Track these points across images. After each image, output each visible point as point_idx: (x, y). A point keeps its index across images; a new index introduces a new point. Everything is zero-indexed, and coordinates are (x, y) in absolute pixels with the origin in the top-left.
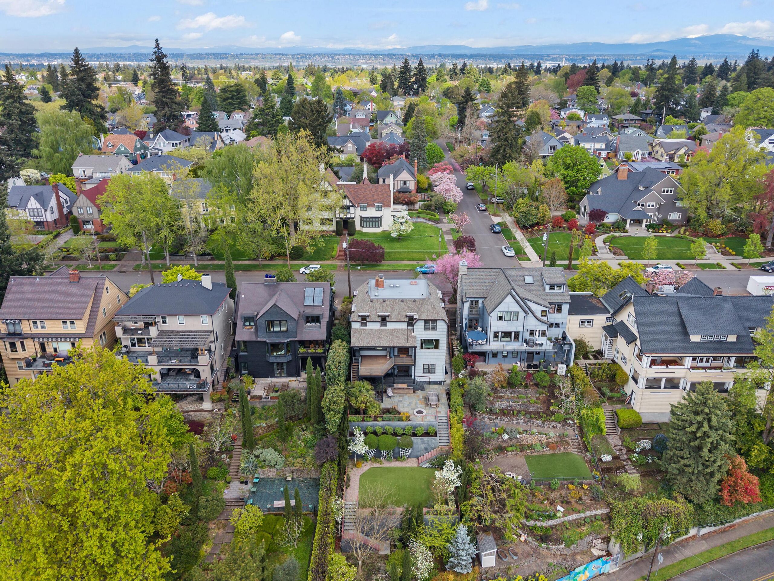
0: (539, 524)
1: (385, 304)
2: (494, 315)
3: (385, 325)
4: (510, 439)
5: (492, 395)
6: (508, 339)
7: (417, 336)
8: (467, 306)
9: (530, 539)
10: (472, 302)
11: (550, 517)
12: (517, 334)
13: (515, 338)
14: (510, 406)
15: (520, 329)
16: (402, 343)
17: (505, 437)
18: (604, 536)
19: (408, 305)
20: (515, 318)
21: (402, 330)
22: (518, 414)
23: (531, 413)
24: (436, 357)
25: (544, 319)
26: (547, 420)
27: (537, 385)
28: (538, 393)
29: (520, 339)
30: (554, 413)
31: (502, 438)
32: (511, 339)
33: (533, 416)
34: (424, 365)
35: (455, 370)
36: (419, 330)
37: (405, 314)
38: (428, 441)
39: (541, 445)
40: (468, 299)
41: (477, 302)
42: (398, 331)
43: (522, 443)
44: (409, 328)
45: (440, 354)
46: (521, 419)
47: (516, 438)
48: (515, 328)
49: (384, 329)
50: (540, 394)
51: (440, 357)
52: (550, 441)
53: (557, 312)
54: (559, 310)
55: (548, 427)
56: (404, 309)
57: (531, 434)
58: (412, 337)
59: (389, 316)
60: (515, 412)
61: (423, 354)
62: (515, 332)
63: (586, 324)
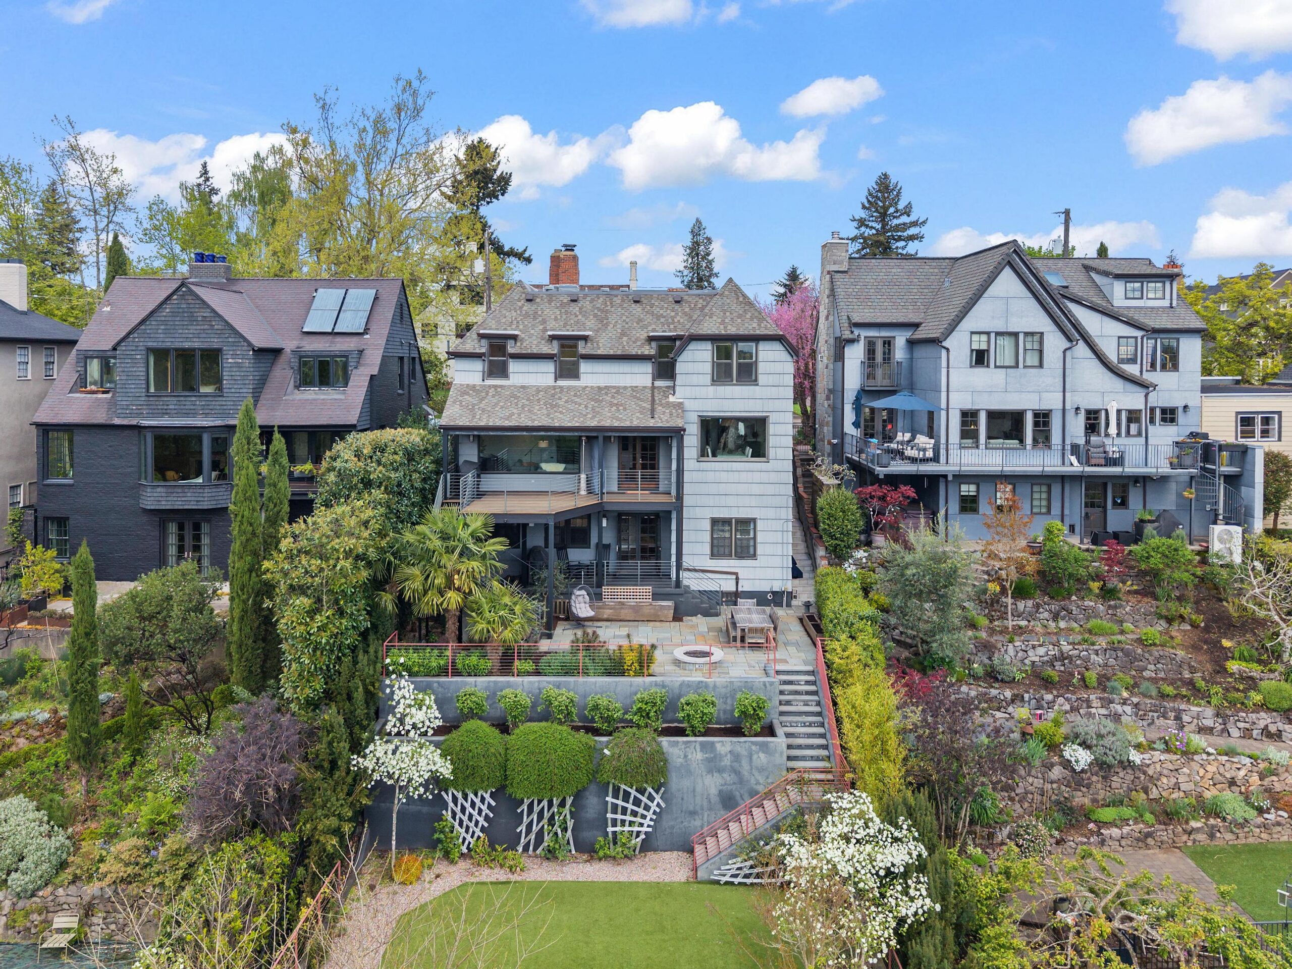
1: (574, 308)
2: (959, 345)
3: (575, 375)
4: (1102, 767)
5: (983, 621)
6: (1012, 442)
7: (688, 405)
8: (855, 355)
10: (871, 343)
12: (1042, 419)
13: (1035, 441)
14: (1062, 657)
15: (1052, 402)
16: (631, 418)
17: (1082, 757)
19: (656, 310)
20: (1032, 359)
21: (634, 388)
22: (1103, 682)
23: (1154, 681)
24: (756, 489)
25: (1133, 370)
26: (1232, 704)
27: (1147, 592)
28: (1161, 617)
29: (1056, 438)
30: (1252, 683)
31: (1067, 764)
32: (1022, 441)
33: (1169, 690)
34: (715, 522)
35: (832, 536)
36: (695, 379)
37: (644, 335)
38: (736, 757)
39: (1247, 798)
40: (856, 332)
41: (888, 343)
42: (618, 390)
43: (1154, 793)
44: (658, 383)
45: (773, 477)
46: (1124, 702)
47: (1127, 765)
48: (1036, 397)
49: (569, 388)
50: (1170, 621)
51: (771, 489)
52: (1278, 787)
53: (1164, 367)
54: (1171, 360)
55: (1247, 734)
56: (640, 320)
57: (1188, 753)
58: (669, 404)
59: (585, 338)
60: (1092, 677)
61: (710, 476)
62: (1036, 415)
63: (1258, 428)
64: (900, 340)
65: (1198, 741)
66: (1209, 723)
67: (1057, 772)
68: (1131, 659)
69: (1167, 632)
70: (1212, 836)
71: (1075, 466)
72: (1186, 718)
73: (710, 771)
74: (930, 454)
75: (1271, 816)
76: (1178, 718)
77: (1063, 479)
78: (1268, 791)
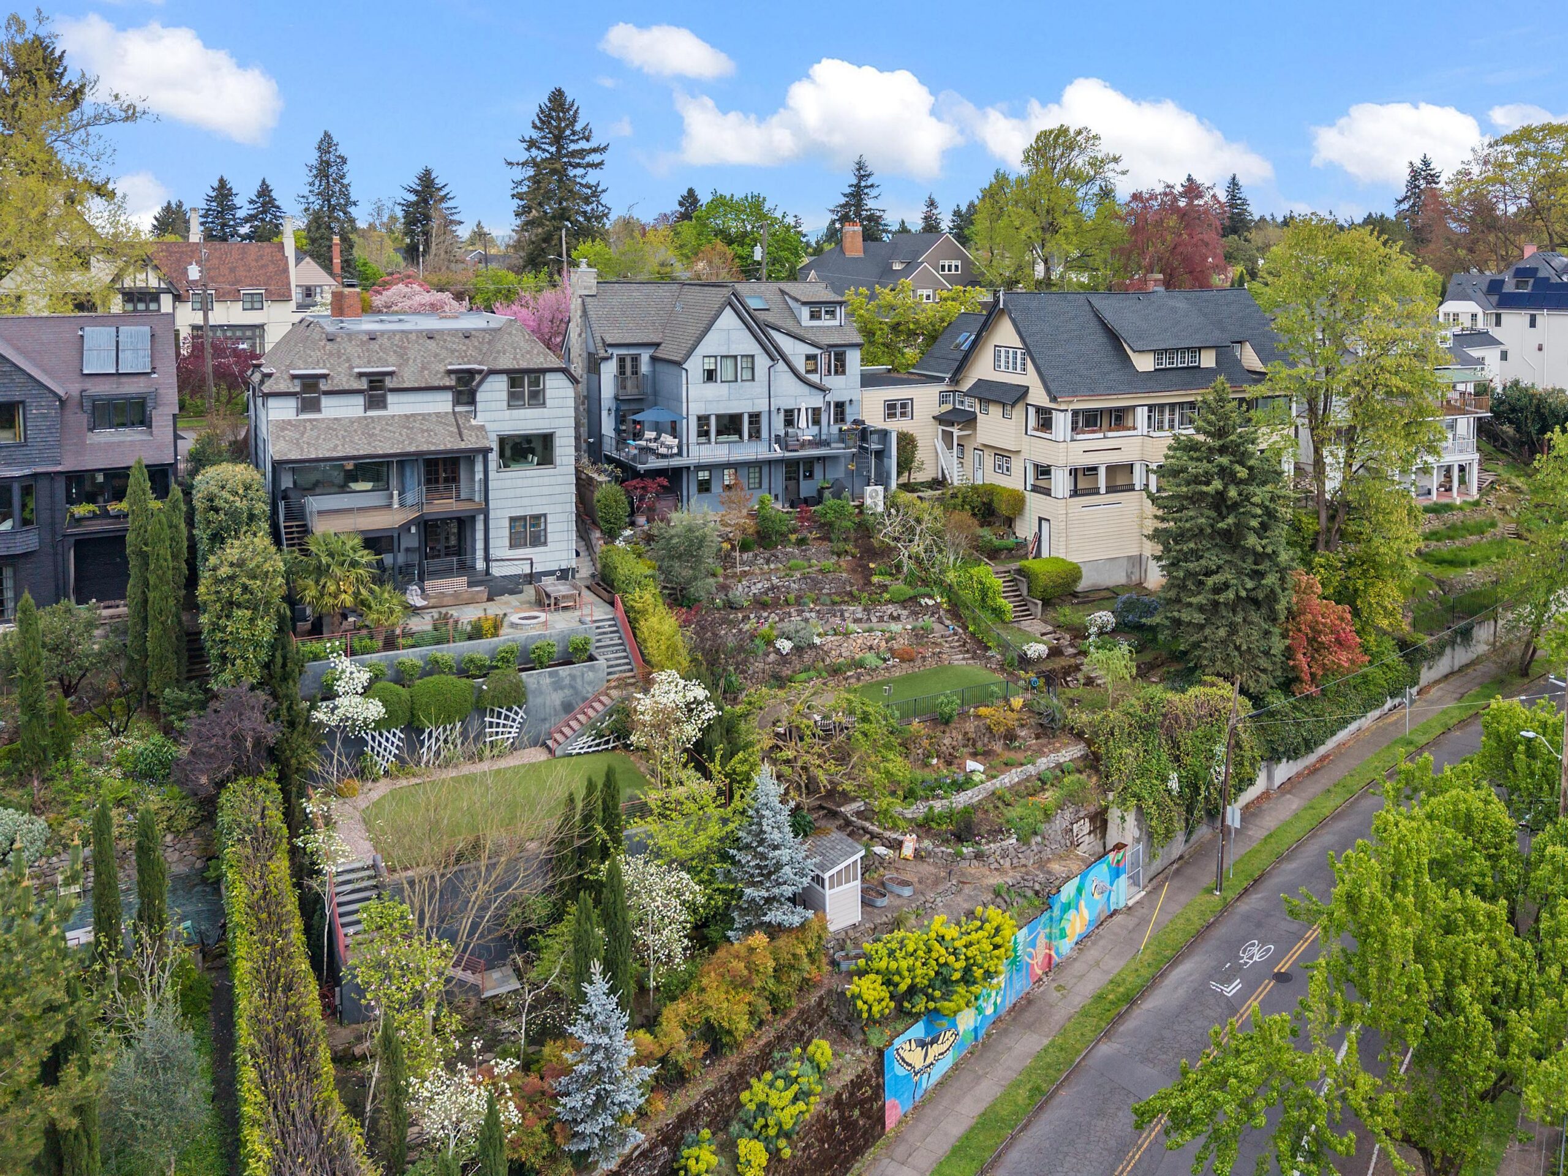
0: (938, 806)
1: (374, 346)
2: (695, 366)
3: (381, 403)
4: (798, 649)
5: (720, 571)
6: (735, 438)
7: (489, 426)
8: (609, 371)
9: (927, 843)
10: (622, 360)
11: (959, 787)
12: (755, 418)
13: (750, 436)
14: (773, 588)
15: (761, 406)
16: (443, 441)
17: (785, 645)
18: (1092, 809)
19: (446, 346)
20: (747, 375)
21: (438, 414)
22: (798, 600)
23: (829, 595)
24: (546, 490)
25: (814, 378)
26: (873, 602)
27: (826, 538)
28: (833, 553)
29: (764, 434)
30: (885, 588)
31: (778, 651)
32: (741, 437)
33: (837, 599)
34: (513, 520)
35: (608, 522)
36: (493, 406)
37: (442, 369)
38: (573, 677)
39: (878, 655)
40: (610, 351)
41: (635, 359)
42: (425, 417)
43: (828, 661)
44: (458, 409)
45: (560, 479)
46: (811, 611)
47: (812, 646)
48: (750, 403)
49: (379, 417)
50: (839, 555)
51: (558, 489)
52: (896, 646)
53: (836, 372)
54: (840, 368)
55: (881, 619)
56: (436, 355)
57: (847, 634)
58: (473, 428)
59: (391, 374)
60: (792, 597)
61: (508, 483)
62: (751, 416)
63: (898, 411)
64: (645, 356)
65: (852, 626)
66: (859, 616)
67: (772, 657)
68: (815, 584)
69: (837, 563)
70: (858, 679)
71: (778, 452)
72: (847, 615)
73: (555, 690)
74: (675, 450)
75: (890, 663)
76: (842, 615)
77: (770, 462)
78: (891, 650)
